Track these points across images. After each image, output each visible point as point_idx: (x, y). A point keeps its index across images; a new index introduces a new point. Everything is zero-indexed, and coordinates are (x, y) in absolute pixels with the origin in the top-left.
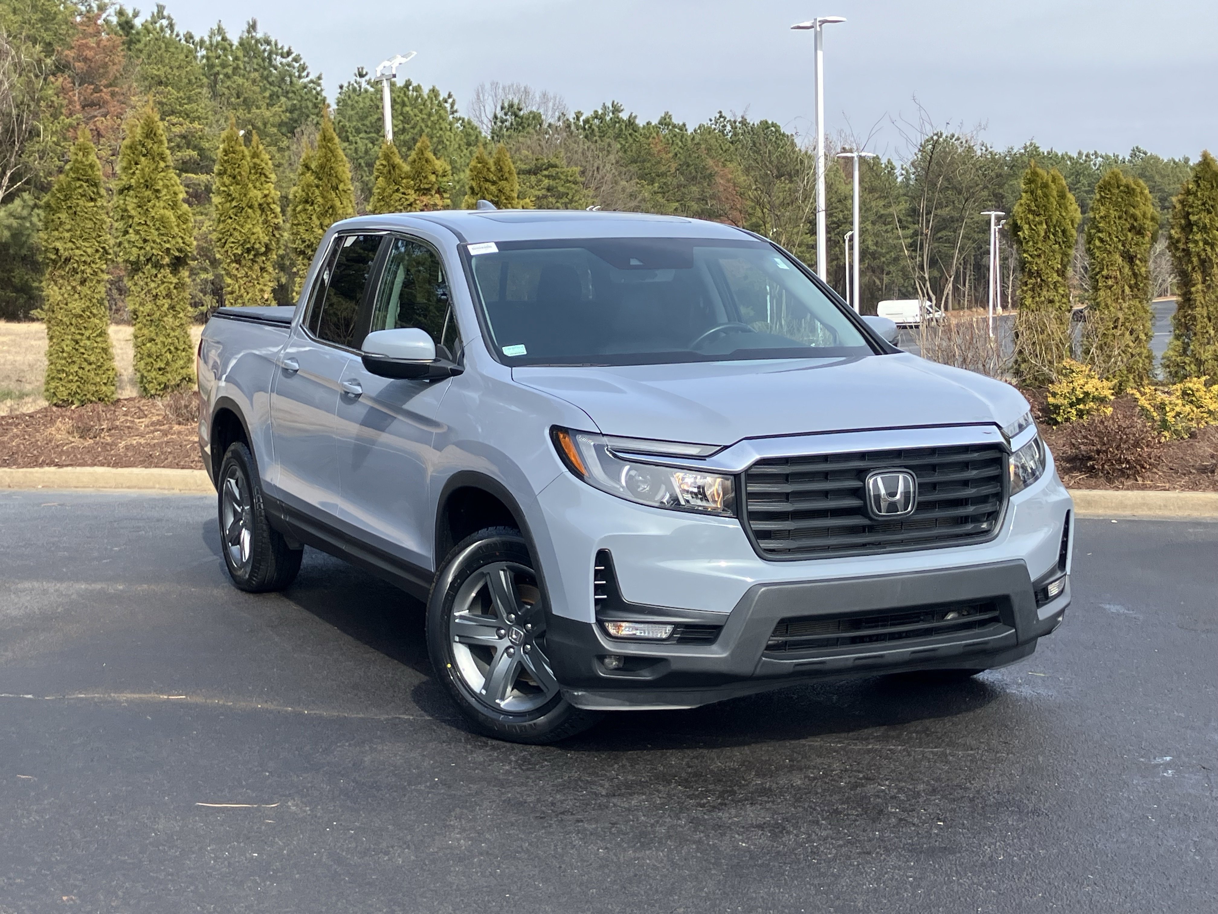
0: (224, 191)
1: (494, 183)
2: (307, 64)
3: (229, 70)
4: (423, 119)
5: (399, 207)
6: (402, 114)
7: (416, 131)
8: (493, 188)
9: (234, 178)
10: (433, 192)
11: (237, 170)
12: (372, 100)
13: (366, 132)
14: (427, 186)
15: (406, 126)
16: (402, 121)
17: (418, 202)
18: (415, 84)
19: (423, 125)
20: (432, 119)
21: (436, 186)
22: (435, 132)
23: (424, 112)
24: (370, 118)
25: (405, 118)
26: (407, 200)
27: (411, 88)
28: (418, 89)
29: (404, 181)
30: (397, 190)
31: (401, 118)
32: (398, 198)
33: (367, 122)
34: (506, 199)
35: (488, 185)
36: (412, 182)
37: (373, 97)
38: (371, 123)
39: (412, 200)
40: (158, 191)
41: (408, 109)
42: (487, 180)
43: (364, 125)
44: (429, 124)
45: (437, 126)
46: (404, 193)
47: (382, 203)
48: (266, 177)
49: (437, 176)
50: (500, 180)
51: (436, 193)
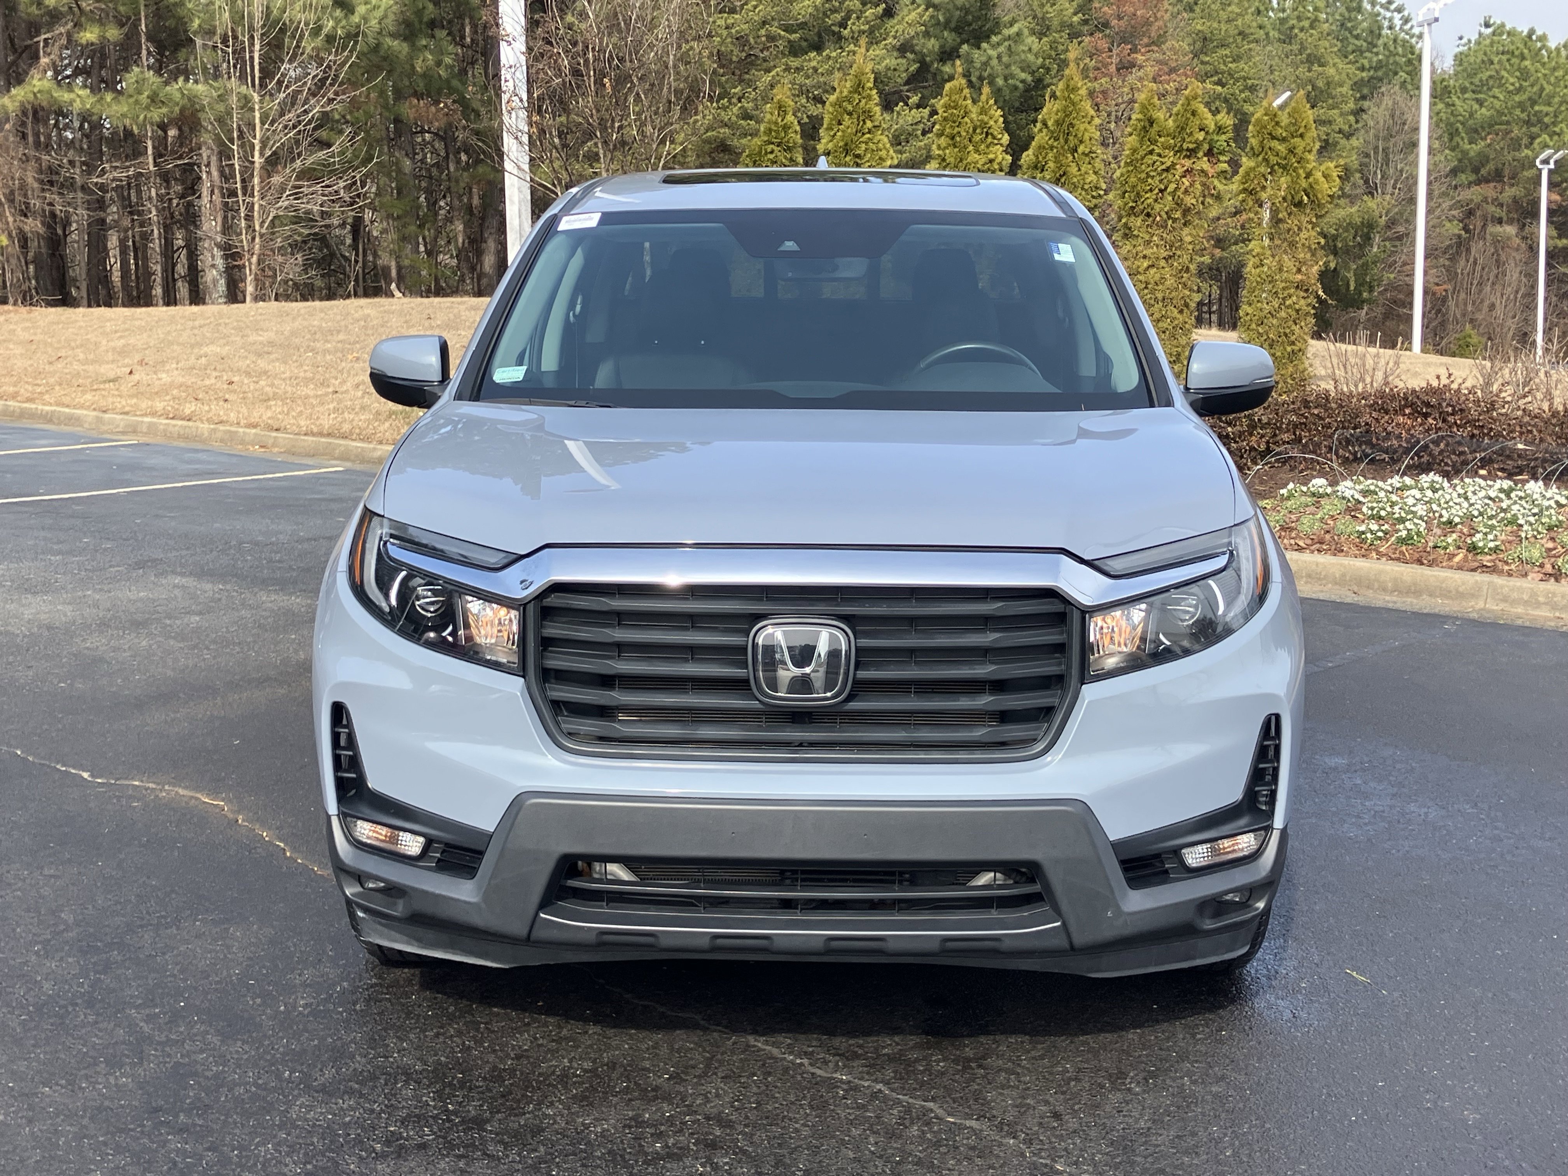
0: (939, 156)
1: (1284, 140)
2: (1412, 16)
3: (1306, 24)
4: (1545, 75)
5: (1152, 174)
6: (1519, 69)
7: (1535, 89)
8: (1281, 148)
9: (953, 138)
10: (1200, 154)
11: (957, 129)
12: (1485, 54)
13: (1474, 92)
14: (1191, 146)
15: (1525, 84)
16: (1519, 79)
17: (1178, 167)
18: (1539, 32)
19: (1544, 83)
20: (1556, 74)
21: (1206, 147)
22: (1558, 90)
23: (1547, 66)
24: (1479, 76)
25: (1522, 74)
26: (1163, 163)
27: (1534, 37)
28: (1543, 38)
29: (1162, 139)
30: (1151, 152)
31: (1517, 74)
32: (1150, 162)
33: (1476, 81)
34: (1299, 162)
35: (1275, 144)
36: (1172, 141)
37: (1488, 49)
38: (1481, 81)
39: (1169, 164)
40: (858, 156)
41: (1527, 63)
42: (1274, 138)
43: (1471, 83)
44: (1552, 80)
45: (1562, 83)
46: (1160, 155)
47: (1130, 168)
48: (994, 138)
49: (1207, 133)
50: (1293, 137)
51: (1205, 155)
